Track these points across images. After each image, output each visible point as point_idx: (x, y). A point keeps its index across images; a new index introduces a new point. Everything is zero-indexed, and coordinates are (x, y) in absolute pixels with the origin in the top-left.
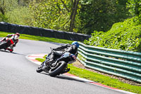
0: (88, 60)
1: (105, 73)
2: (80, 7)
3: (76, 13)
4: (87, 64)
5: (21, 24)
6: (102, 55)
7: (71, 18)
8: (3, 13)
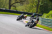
0: (42, 22)
1: (47, 26)
2: (40, 6)
3: (38, 8)
4: (42, 23)
5: (21, 11)
6: (46, 21)
7: (37, 9)
8: (16, 8)
